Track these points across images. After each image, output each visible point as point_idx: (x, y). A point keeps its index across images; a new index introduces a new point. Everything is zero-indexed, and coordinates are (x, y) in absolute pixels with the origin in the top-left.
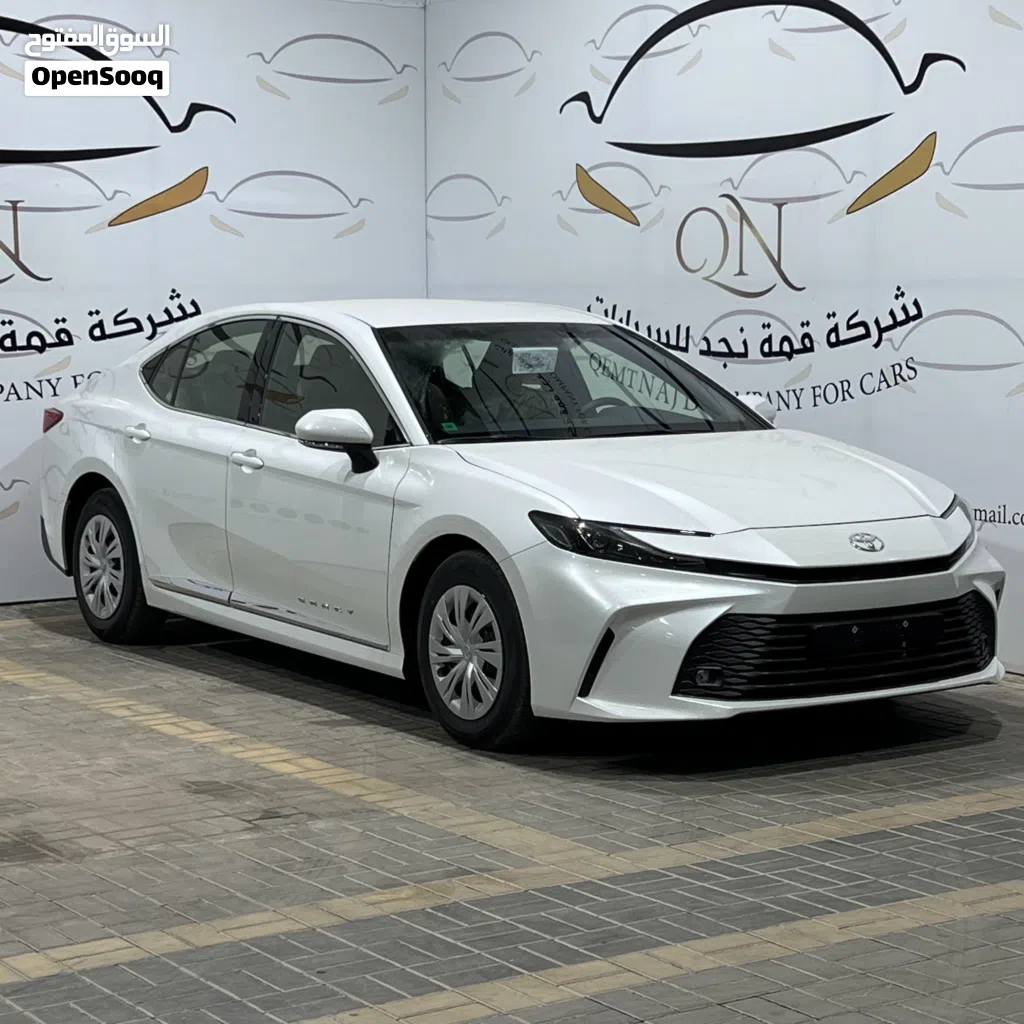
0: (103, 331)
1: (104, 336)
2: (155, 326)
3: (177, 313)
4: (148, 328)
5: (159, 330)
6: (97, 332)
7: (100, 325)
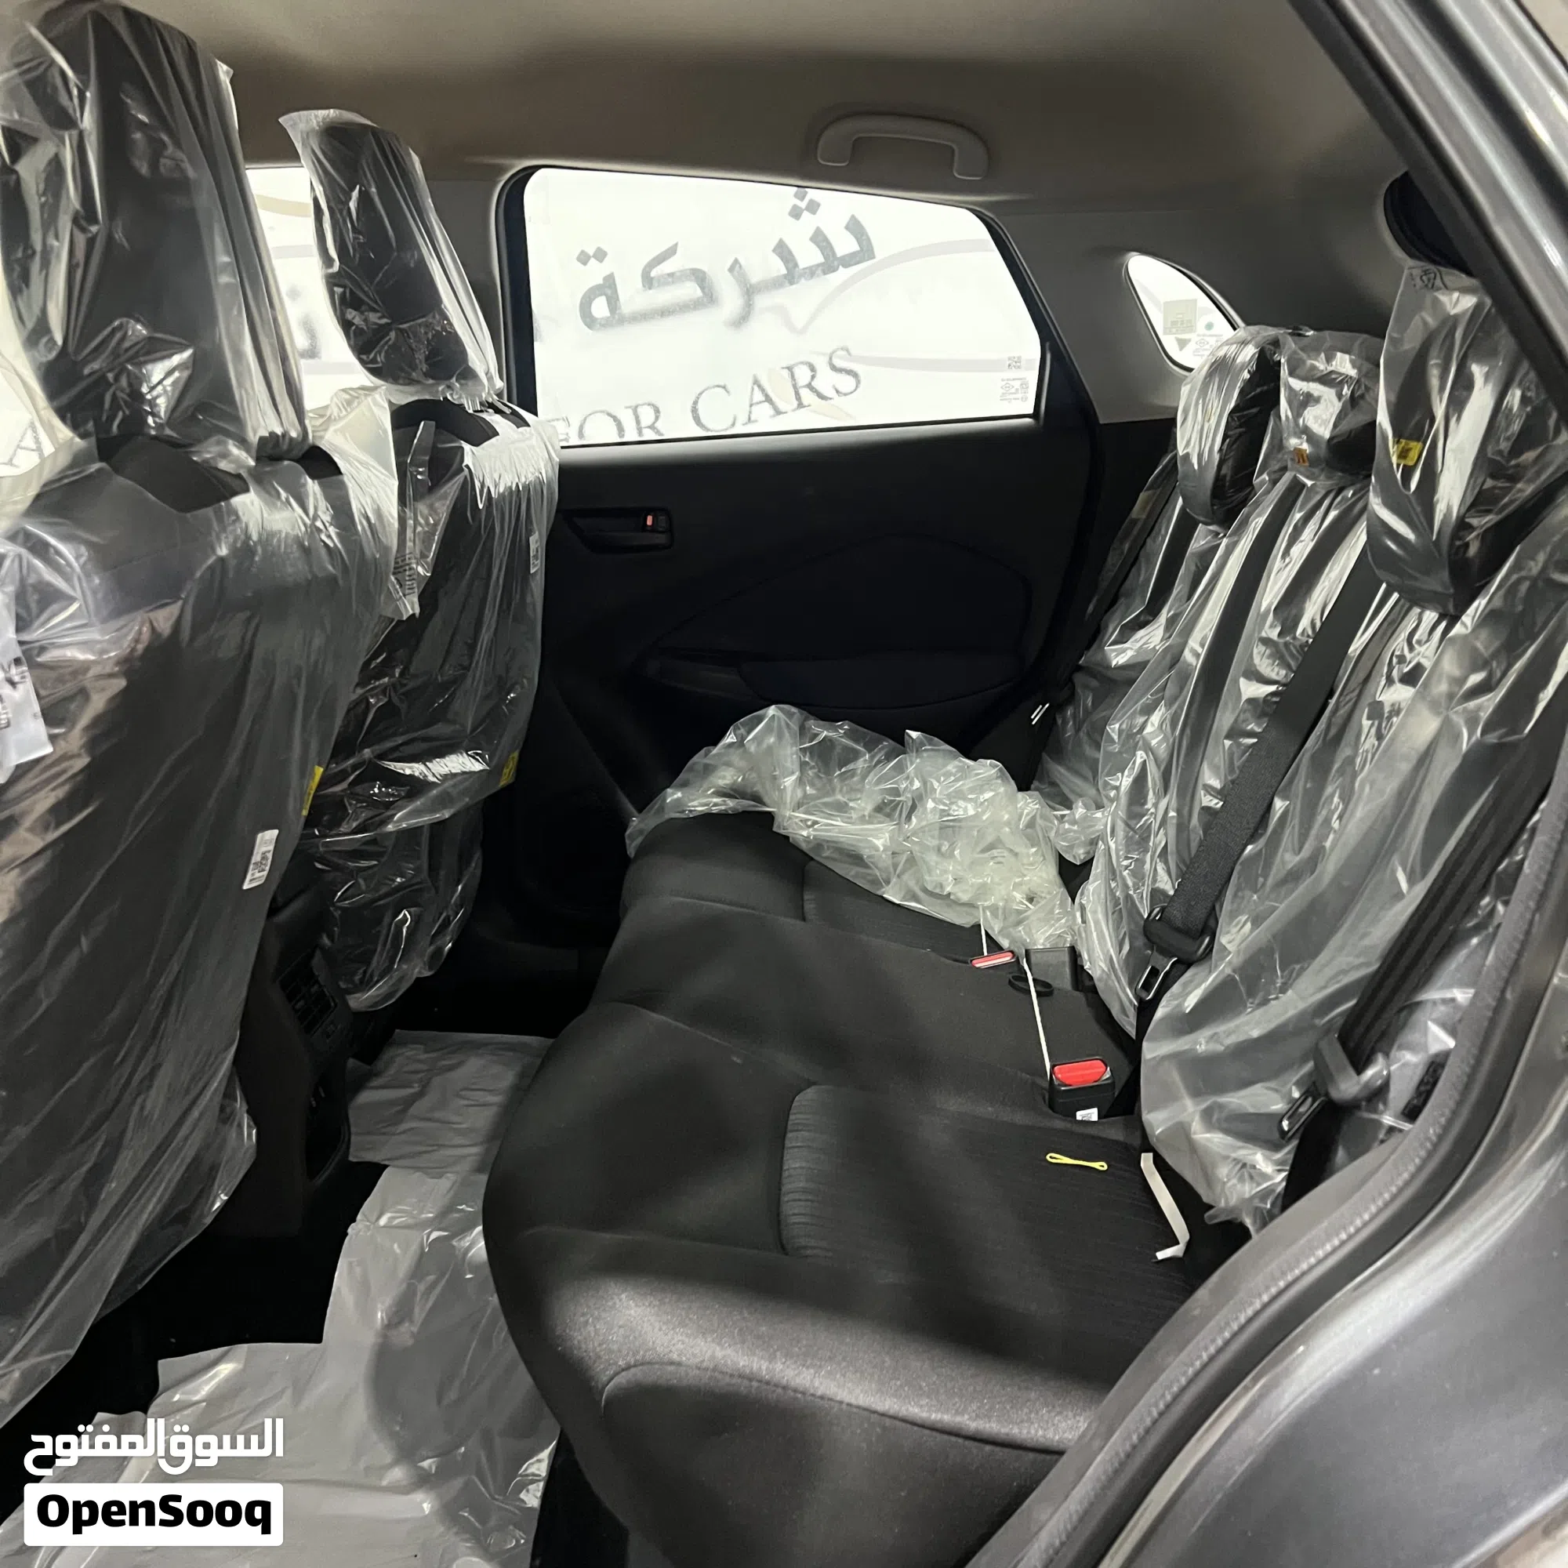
0: (613, 302)
1: (617, 318)
2: (750, 292)
3: (808, 256)
4: (731, 299)
5: (761, 301)
6: (600, 308)
7: (608, 288)
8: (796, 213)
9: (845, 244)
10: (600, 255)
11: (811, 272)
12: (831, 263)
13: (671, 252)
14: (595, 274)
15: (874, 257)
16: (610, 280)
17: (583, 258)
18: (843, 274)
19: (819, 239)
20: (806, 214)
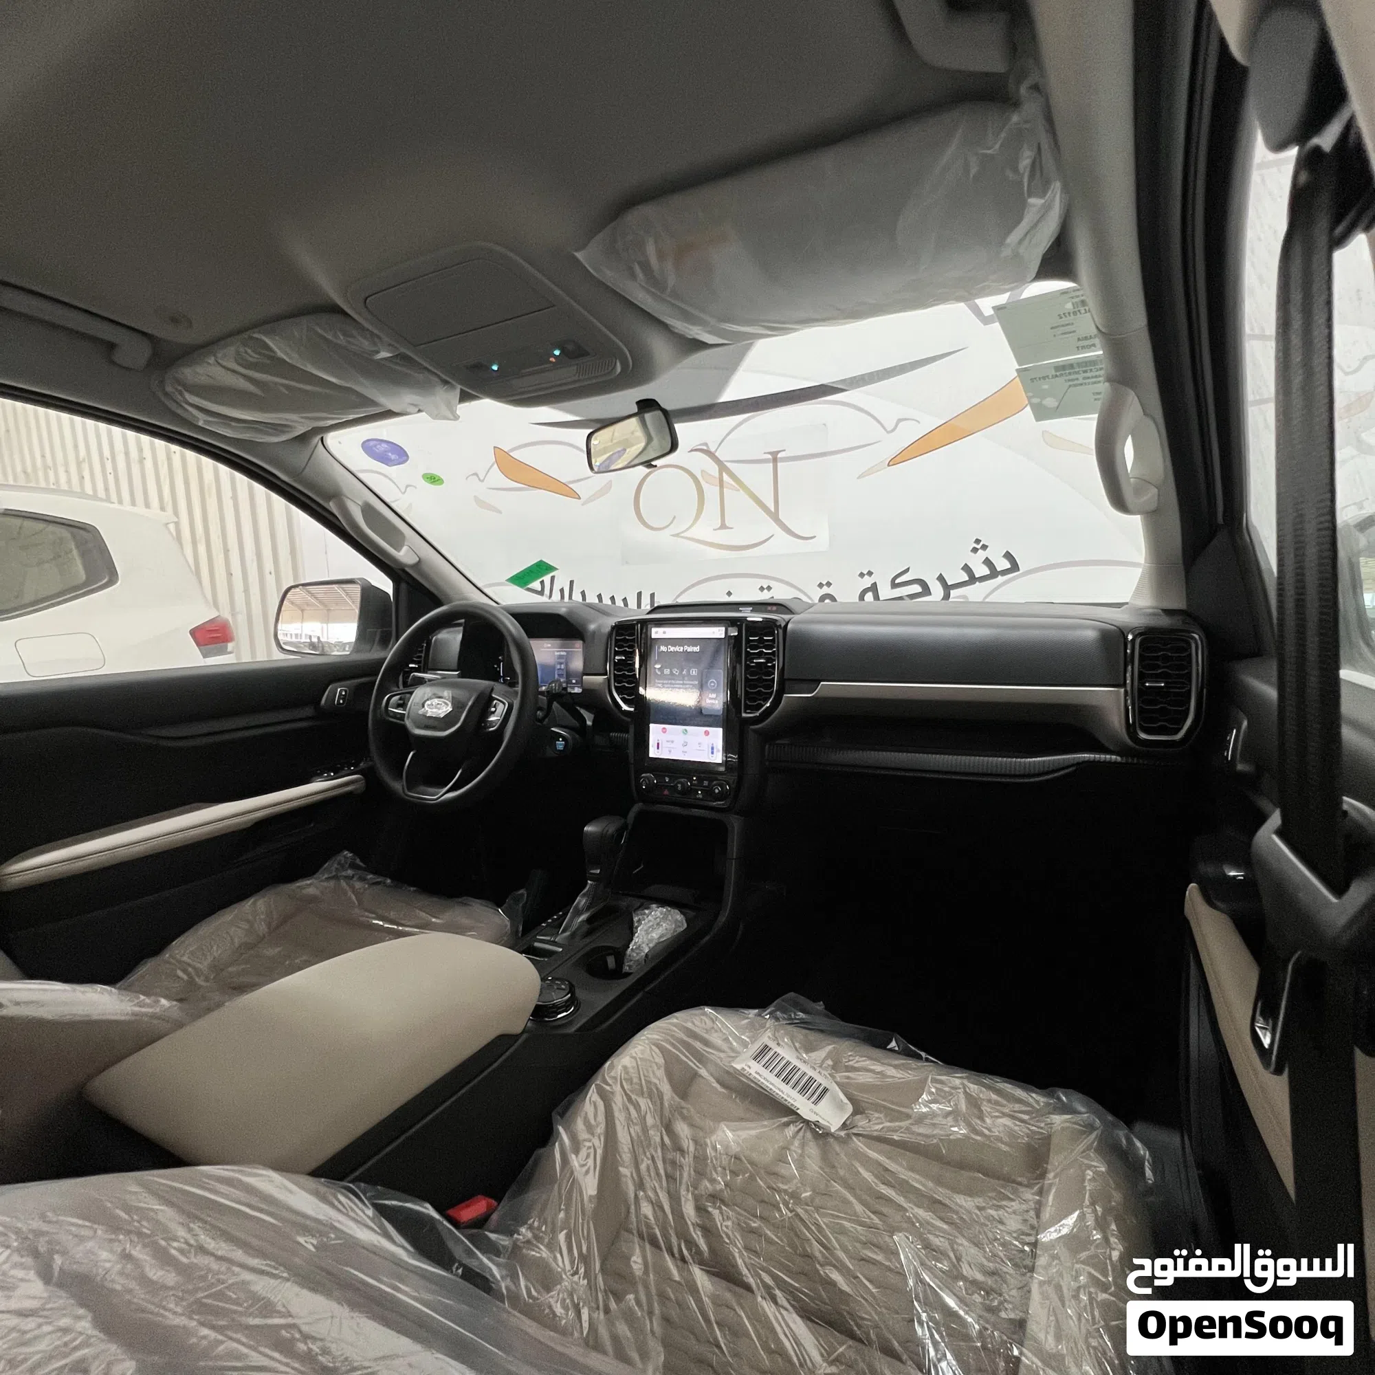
8: (975, 550)
9: (1002, 564)
10: (870, 573)
11: (983, 579)
12: (994, 573)
13: (908, 570)
14: (867, 582)
15: (1019, 570)
16: (874, 585)
17: (862, 575)
18: (1000, 579)
19: (988, 562)
20: (980, 551)
